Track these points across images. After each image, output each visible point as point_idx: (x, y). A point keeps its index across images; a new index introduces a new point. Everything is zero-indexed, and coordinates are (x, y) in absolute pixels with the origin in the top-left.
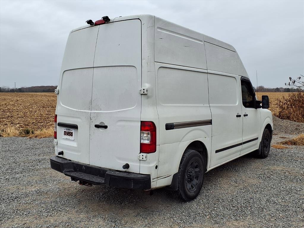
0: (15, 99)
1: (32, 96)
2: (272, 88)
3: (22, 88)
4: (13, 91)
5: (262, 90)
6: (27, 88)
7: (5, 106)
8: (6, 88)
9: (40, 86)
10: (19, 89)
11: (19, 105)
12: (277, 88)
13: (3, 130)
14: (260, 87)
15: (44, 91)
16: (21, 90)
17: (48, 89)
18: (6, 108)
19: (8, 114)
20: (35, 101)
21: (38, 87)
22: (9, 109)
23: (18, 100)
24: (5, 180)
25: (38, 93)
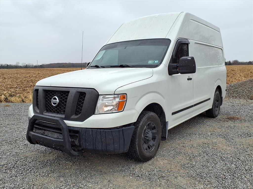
0: (37, 72)
1: (51, 70)
2: (246, 62)
3: (43, 65)
4: (36, 67)
5: (237, 63)
6: (46, 65)
7: (29, 78)
8: (31, 65)
9: (56, 63)
10: (41, 66)
11: (40, 77)
12: (250, 62)
13: (26, 97)
14: (235, 61)
15: (60, 67)
16: (42, 67)
17: (62, 65)
18: (30, 80)
19: (31, 83)
20: (53, 74)
21: (55, 63)
22: (32, 80)
23: (39, 74)
24: (24, 146)
25: (55, 69)
